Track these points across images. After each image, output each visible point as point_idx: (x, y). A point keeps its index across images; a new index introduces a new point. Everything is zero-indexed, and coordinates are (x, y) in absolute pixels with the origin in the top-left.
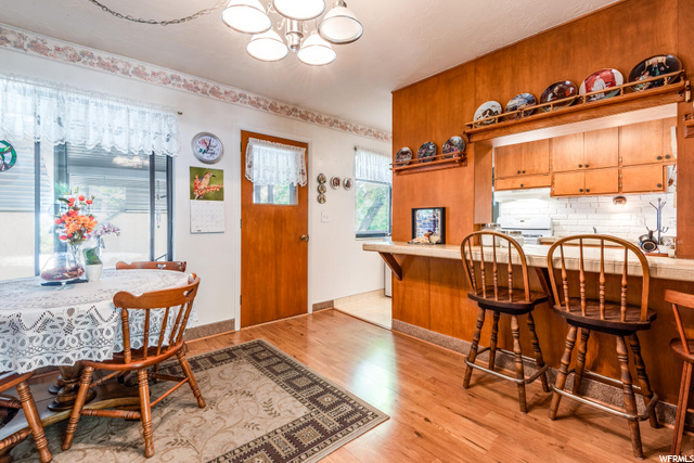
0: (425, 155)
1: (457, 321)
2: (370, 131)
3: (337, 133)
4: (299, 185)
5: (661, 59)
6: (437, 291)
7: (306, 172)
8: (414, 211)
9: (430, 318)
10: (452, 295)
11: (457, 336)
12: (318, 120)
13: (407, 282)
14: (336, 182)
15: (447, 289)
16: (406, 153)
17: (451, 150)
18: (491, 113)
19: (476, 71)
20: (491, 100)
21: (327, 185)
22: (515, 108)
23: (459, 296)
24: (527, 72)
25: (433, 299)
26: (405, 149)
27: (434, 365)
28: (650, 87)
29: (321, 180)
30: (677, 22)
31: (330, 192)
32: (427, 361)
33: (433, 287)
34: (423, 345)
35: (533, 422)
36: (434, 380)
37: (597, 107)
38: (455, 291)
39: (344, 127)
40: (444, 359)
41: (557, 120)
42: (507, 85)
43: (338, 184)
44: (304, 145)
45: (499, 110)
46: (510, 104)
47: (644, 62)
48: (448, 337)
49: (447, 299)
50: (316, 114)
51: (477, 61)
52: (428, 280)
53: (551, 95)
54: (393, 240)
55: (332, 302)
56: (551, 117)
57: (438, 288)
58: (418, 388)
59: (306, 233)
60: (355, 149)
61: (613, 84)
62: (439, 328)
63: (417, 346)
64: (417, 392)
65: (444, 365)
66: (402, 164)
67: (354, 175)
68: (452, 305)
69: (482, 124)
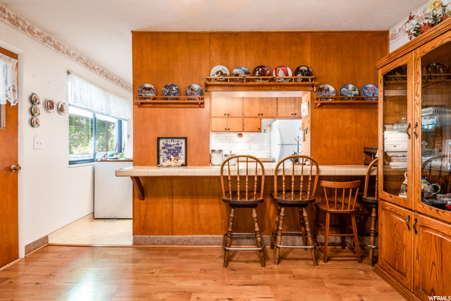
0: (168, 94)
1: (196, 223)
2: (81, 58)
3: (49, 52)
4: (8, 103)
5: (306, 68)
6: (179, 203)
7: (16, 89)
8: (159, 139)
9: (173, 226)
10: (192, 204)
11: (196, 234)
12: (30, 30)
13: (149, 200)
14: (50, 105)
15: (188, 201)
16: (149, 89)
17: (192, 94)
18: (222, 74)
19: (210, 41)
20: (221, 64)
21: (40, 107)
22: (237, 75)
23: (198, 204)
24: (244, 53)
25: (175, 210)
26: (148, 86)
27: (192, 260)
28: (302, 81)
29: (33, 100)
30: (311, 53)
31: (44, 116)
32: (184, 260)
33: (175, 200)
34: (171, 250)
35: (271, 270)
36: (204, 271)
37: (280, 85)
38: (195, 200)
39: (57, 47)
40: (194, 254)
41: (261, 88)
42: (232, 58)
43: (52, 107)
44: (14, 56)
45: (228, 73)
46: (235, 71)
47: (299, 68)
48: (189, 236)
49: (188, 207)
50: (28, 24)
51: (211, 34)
52: (172, 195)
53: (257, 72)
54: (134, 165)
55: (47, 237)
56: (258, 86)
57: (181, 200)
58: (202, 281)
59: (16, 162)
60: (69, 73)
61: (287, 75)
62: (182, 232)
63: (167, 252)
64: (204, 284)
65: (198, 257)
66: (146, 98)
67: (67, 100)
68: (193, 211)
69: (216, 79)
